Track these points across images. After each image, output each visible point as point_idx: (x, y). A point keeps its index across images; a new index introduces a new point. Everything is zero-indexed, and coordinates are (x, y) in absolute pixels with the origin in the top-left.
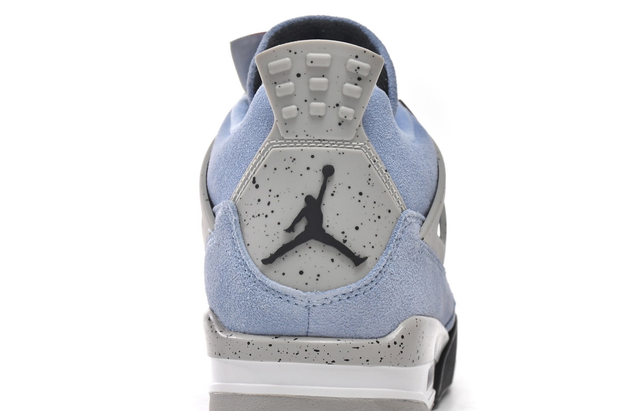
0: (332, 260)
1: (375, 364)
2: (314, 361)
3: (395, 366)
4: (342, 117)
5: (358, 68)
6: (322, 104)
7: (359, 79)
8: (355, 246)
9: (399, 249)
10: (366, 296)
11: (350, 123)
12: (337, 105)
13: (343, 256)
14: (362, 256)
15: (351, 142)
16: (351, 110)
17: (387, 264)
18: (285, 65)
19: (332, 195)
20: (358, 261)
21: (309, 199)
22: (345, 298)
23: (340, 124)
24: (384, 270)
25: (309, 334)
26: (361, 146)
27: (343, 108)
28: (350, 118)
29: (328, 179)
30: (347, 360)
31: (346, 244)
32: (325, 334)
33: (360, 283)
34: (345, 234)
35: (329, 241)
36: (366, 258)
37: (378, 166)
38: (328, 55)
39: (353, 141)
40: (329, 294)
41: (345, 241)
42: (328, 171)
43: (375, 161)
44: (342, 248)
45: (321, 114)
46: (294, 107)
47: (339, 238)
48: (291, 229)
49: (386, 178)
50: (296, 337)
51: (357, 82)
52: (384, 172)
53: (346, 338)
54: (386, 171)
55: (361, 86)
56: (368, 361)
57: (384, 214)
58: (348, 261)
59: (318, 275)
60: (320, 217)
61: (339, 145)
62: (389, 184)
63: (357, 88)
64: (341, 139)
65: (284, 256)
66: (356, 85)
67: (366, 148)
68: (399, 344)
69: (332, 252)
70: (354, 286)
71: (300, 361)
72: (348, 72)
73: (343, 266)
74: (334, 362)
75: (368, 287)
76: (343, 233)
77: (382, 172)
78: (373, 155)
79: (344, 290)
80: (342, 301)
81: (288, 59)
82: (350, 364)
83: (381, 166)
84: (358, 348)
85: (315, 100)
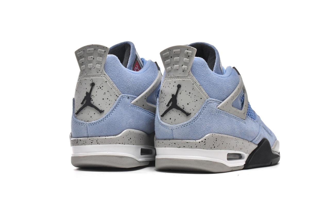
0: (179, 114)
1: (194, 148)
2: (174, 147)
3: (202, 149)
4: (184, 69)
5: (188, 53)
6: (178, 65)
7: (189, 56)
8: (187, 110)
9: (204, 111)
10: (190, 126)
11: (186, 70)
12: (182, 65)
13: (183, 113)
14: (189, 113)
15: (187, 77)
16: (186, 67)
17: (199, 115)
18: (167, 54)
19: (180, 94)
20: (188, 114)
21: (173, 95)
22: (183, 126)
23: (183, 71)
24: (197, 117)
25: (174, 139)
26: (190, 78)
27: (184, 66)
28: (186, 69)
29: (179, 89)
30: (184, 147)
31: (184, 110)
32: (178, 138)
33: (188, 122)
34: (184, 106)
35: (178, 108)
36: (190, 114)
37: (197, 84)
38: (179, 50)
39: (188, 76)
40: (178, 125)
41: (184, 108)
42: (179, 86)
43: (195, 82)
44: (183, 111)
45: (178, 68)
46: (170, 67)
47: (182, 107)
48: (168, 105)
49: (200, 88)
50: (170, 139)
51: (188, 57)
52: (199, 86)
53: (185, 140)
54: (200, 85)
55: (189, 59)
56: (191, 147)
57: (199, 99)
58: (185, 114)
59: (175, 119)
60: (176, 101)
61: (183, 78)
62: (201, 90)
63: (188, 59)
64: (184, 76)
65: (166, 114)
66: (188, 58)
67: (192, 78)
68: (203, 142)
69: (179, 112)
70: (186, 122)
71: (170, 147)
72: (185, 54)
73: (183, 117)
74: (180, 147)
75: (191, 123)
76: (183, 106)
77: (198, 86)
78: (195, 81)
79: (182, 124)
80: (182, 127)
81: (168, 52)
82: (185, 148)
83: (198, 84)
84: (188, 143)
85: (176, 64)
